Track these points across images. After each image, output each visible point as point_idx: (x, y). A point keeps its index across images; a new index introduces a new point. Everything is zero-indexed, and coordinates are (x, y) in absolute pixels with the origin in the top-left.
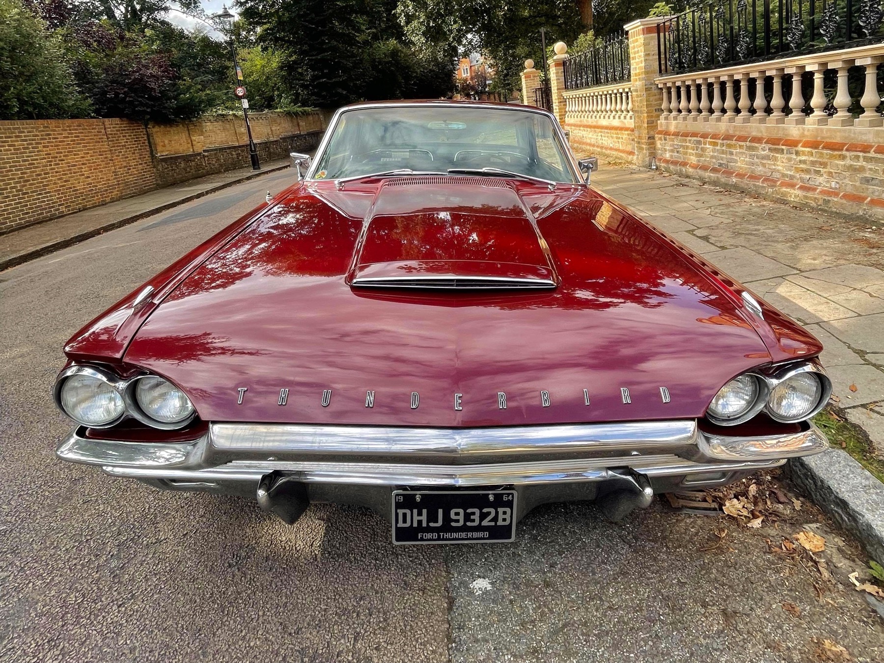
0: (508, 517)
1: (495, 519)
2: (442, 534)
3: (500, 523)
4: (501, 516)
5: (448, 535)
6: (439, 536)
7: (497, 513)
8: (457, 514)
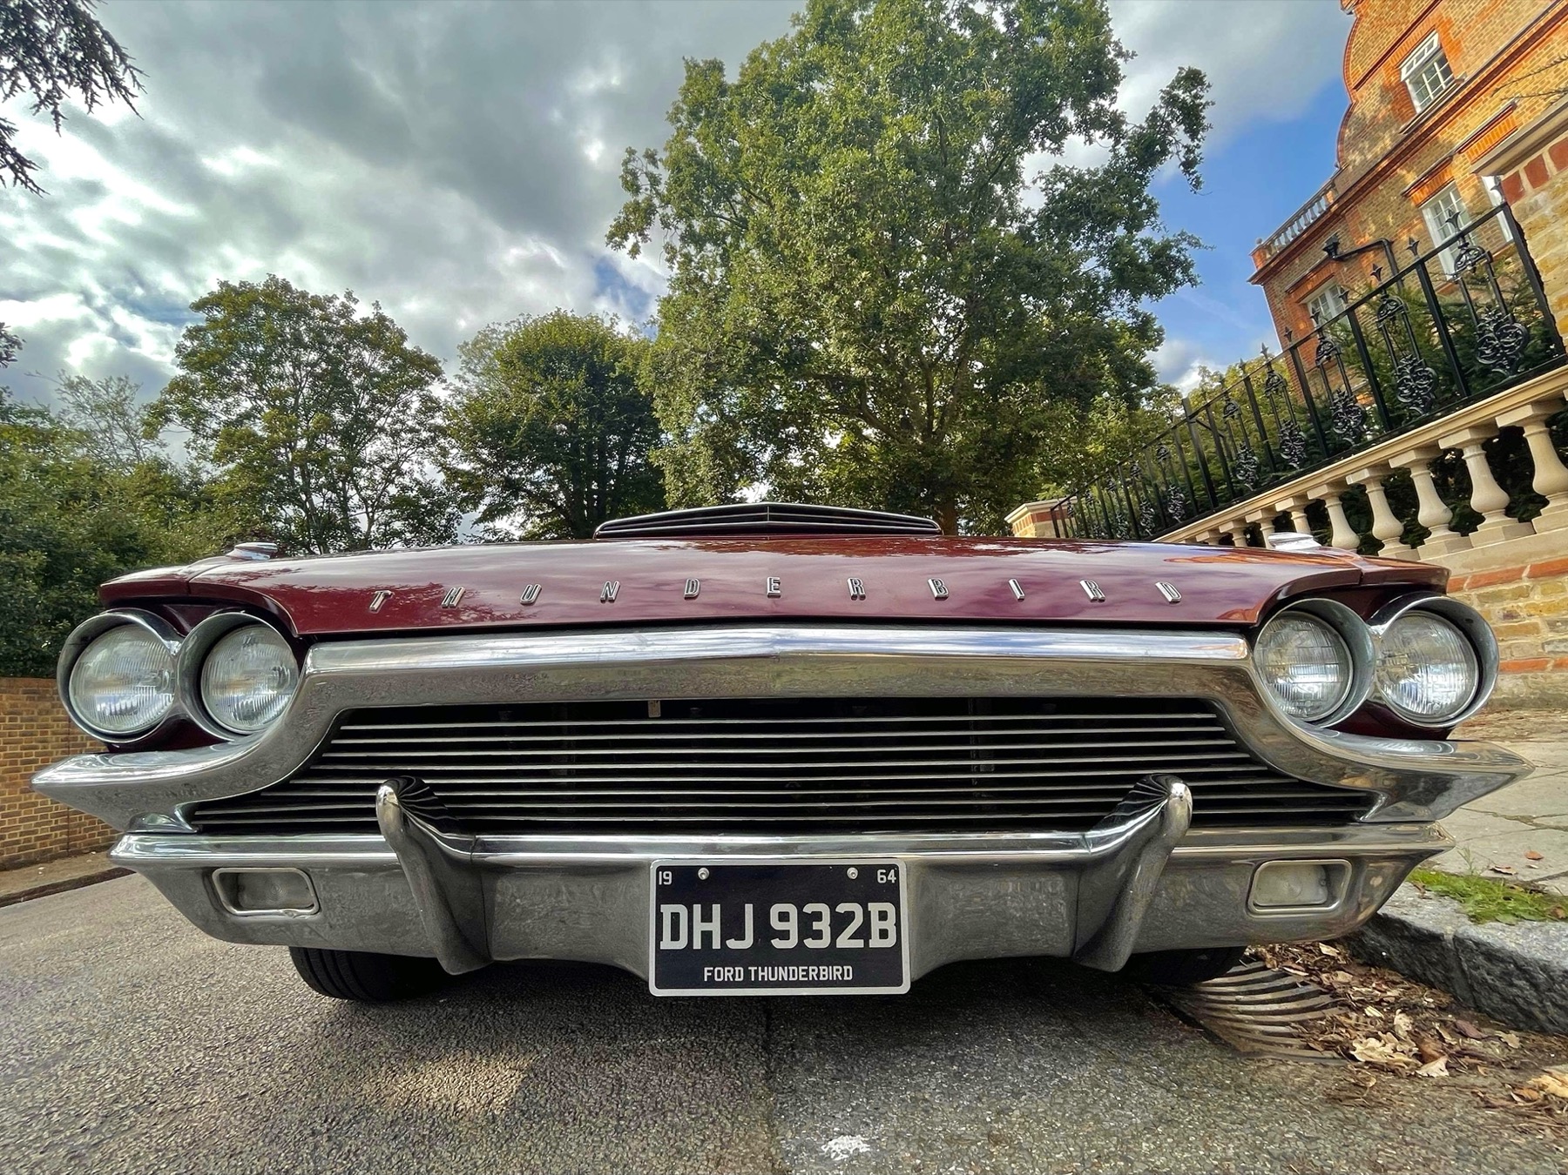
0: (889, 925)
1: (864, 932)
2: (753, 969)
3: (876, 942)
4: (876, 925)
5: (766, 973)
6: (747, 973)
7: (867, 915)
8: (784, 917)
